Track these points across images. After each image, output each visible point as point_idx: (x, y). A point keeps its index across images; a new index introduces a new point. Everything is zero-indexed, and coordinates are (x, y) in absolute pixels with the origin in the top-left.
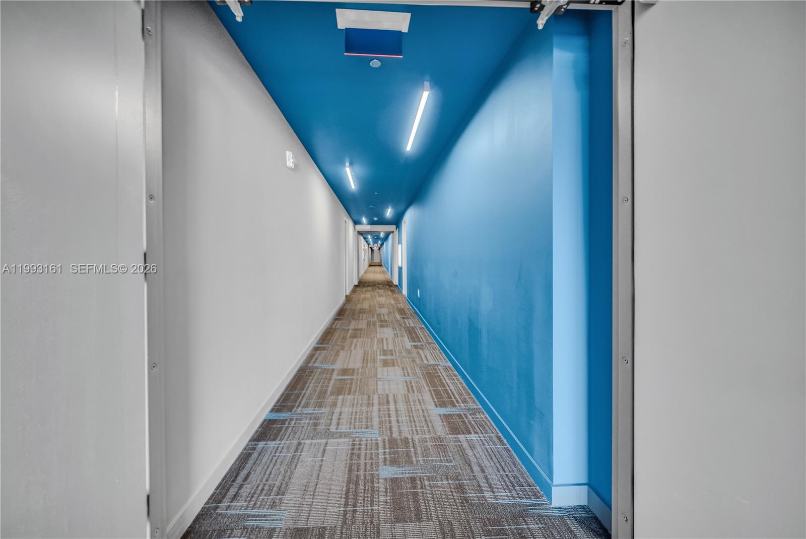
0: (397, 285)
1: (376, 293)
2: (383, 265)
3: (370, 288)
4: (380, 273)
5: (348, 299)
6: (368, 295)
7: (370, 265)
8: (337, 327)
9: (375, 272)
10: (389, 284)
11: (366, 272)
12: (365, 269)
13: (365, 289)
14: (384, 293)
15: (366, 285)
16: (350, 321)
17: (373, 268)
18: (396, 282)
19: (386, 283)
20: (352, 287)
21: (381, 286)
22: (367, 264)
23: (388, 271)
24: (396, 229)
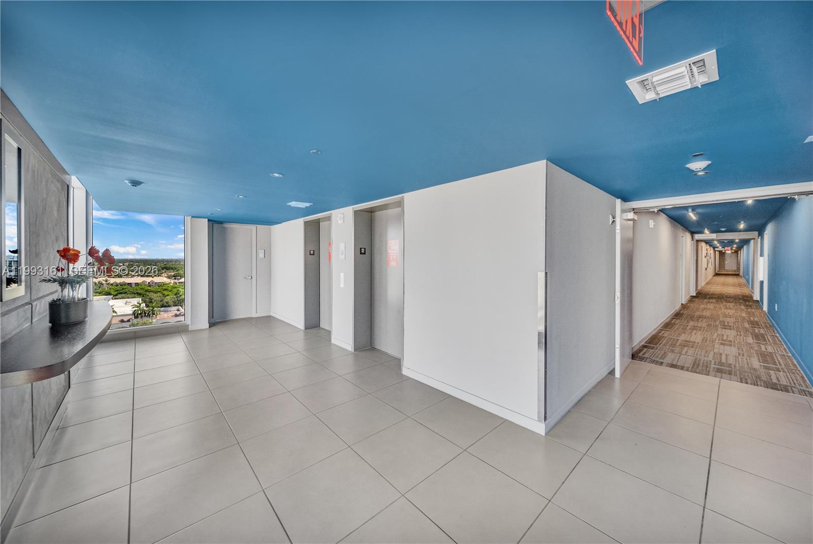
0: (758, 301)
1: (722, 306)
2: (741, 274)
3: (714, 301)
4: (734, 285)
5: (684, 306)
6: (711, 306)
7: (717, 275)
8: (663, 335)
9: (724, 285)
10: (746, 300)
11: (708, 283)
12: (708, 280)
13: (706, 301)
14: (734, 306)
15: (708, 296)
16: (688, 321)
17: (721, 279)
18: (756, 297)
19: (740, 297)
20: (688, 297)
21: (731, 300)
22: (711, 271)
23: (749, 284)
24: (759, 237)
